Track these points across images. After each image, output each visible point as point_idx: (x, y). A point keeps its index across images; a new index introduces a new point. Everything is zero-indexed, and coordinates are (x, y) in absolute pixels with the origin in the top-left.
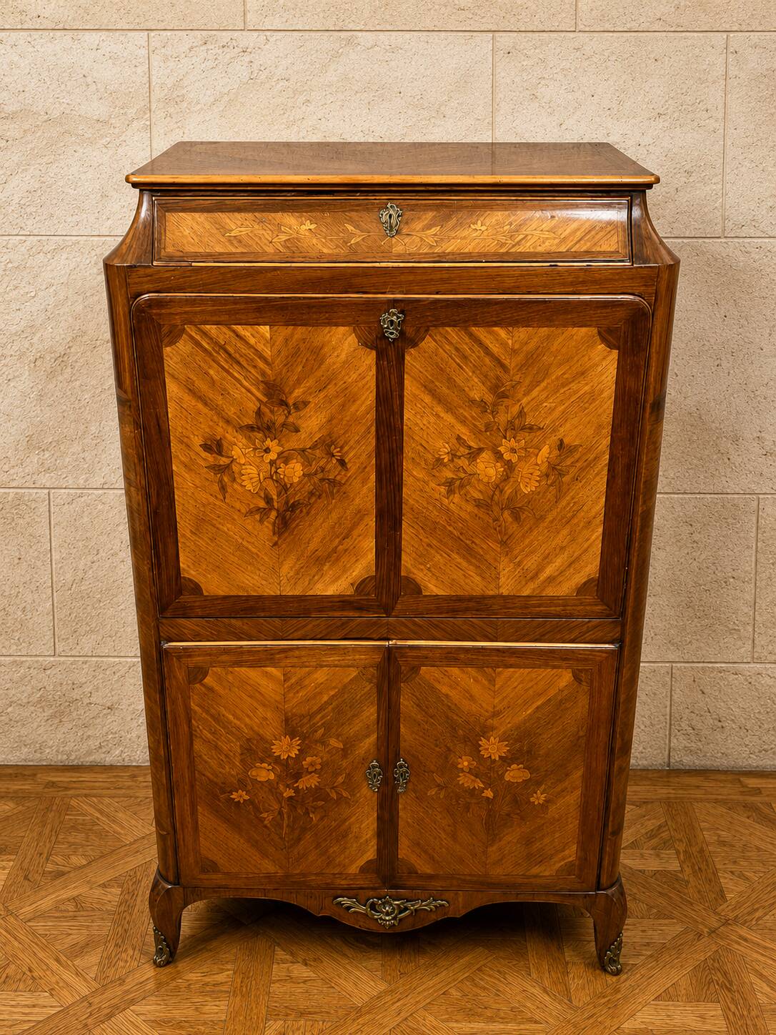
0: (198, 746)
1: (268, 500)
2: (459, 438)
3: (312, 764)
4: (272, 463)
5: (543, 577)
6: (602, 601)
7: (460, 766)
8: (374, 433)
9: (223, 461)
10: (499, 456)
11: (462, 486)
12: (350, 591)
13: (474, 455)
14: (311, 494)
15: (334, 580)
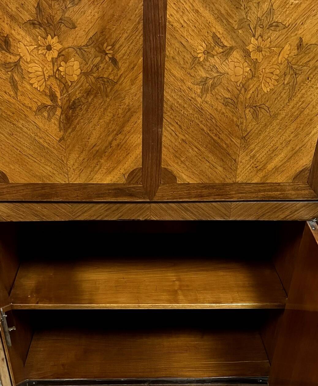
1: (53, 97)
2: (214, 36)
4: (54, 61)
5: (270, 166)
6: (311, 186)
8: (142, 32)
9: (13, 59)
10: (247, 54)
11: (213, 86)
12: (123, 181)
13: (227, 52)
14: (88, 93)
15: (109, 172)
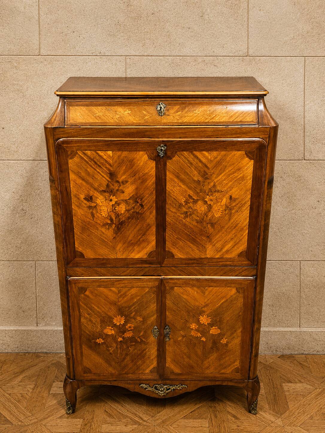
0: (82, 320)
1: (111, 220)
2: (189, 196)
3: (130, 327)
4: (113, 205)
5: (224, 250)
6: (248, 259)
7: (191, 328)
8: (155, 194)
9: (93, 205)
10: (206, 202)
11: (190, 215)
12: (145, 257)
13: (195, 202)
14: (129, 218)
15: (139, 252)
